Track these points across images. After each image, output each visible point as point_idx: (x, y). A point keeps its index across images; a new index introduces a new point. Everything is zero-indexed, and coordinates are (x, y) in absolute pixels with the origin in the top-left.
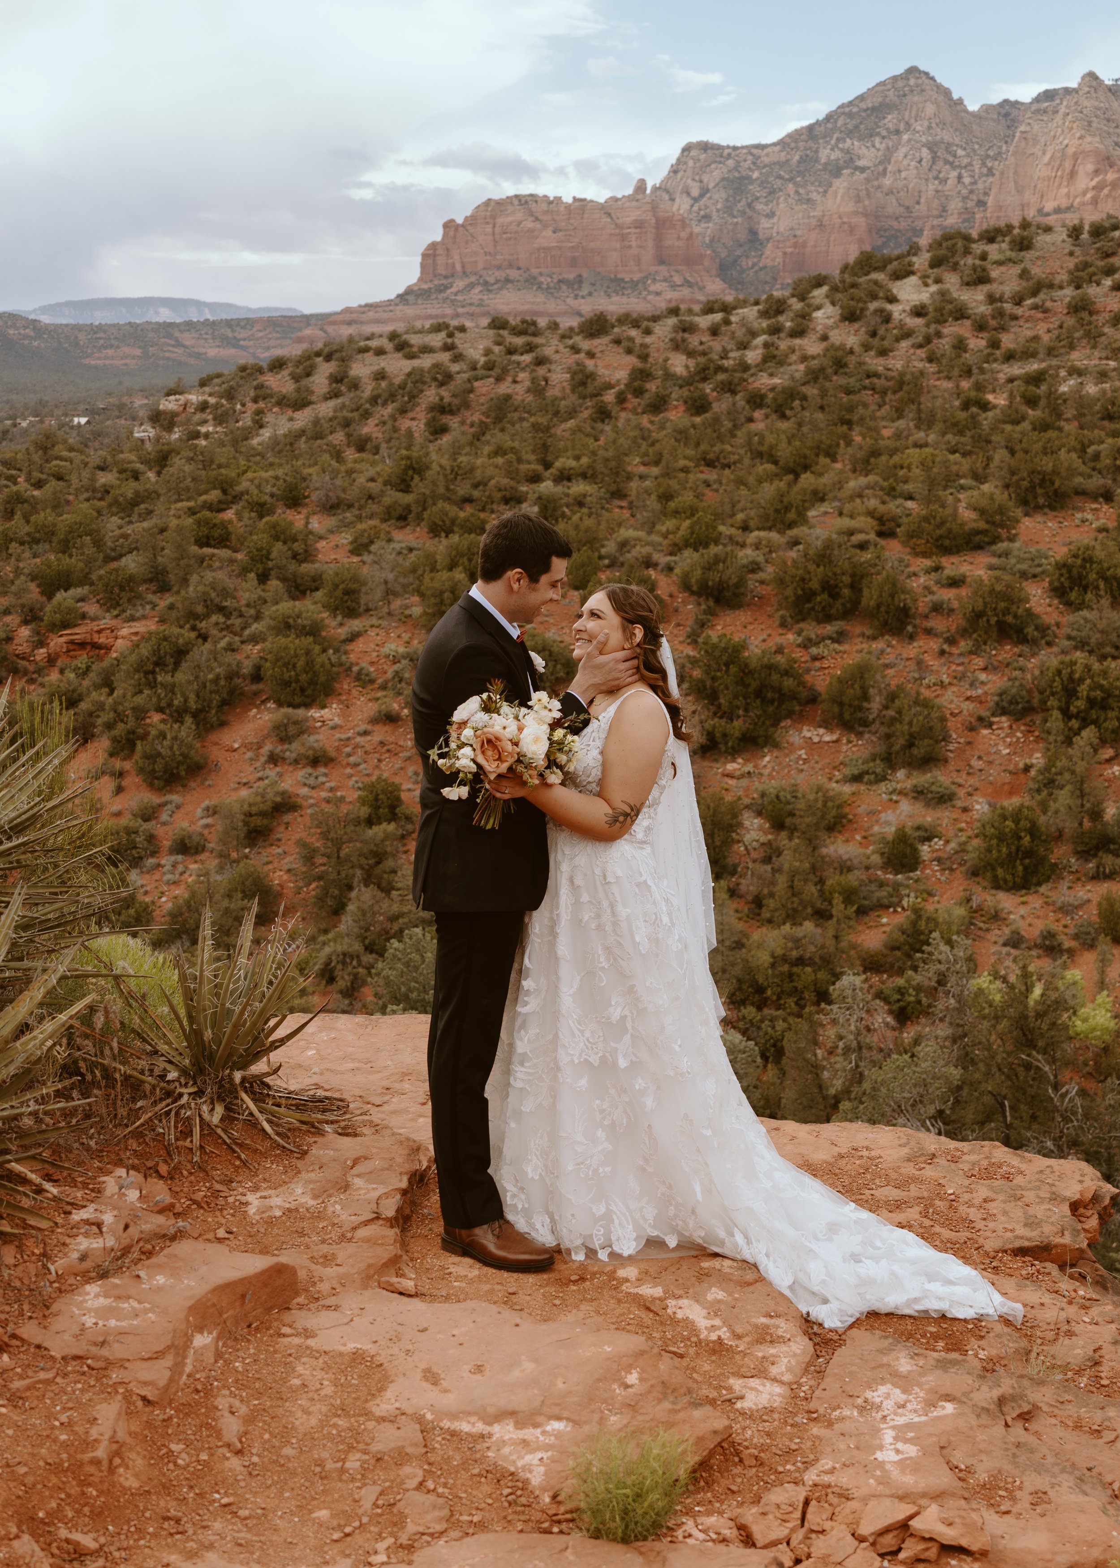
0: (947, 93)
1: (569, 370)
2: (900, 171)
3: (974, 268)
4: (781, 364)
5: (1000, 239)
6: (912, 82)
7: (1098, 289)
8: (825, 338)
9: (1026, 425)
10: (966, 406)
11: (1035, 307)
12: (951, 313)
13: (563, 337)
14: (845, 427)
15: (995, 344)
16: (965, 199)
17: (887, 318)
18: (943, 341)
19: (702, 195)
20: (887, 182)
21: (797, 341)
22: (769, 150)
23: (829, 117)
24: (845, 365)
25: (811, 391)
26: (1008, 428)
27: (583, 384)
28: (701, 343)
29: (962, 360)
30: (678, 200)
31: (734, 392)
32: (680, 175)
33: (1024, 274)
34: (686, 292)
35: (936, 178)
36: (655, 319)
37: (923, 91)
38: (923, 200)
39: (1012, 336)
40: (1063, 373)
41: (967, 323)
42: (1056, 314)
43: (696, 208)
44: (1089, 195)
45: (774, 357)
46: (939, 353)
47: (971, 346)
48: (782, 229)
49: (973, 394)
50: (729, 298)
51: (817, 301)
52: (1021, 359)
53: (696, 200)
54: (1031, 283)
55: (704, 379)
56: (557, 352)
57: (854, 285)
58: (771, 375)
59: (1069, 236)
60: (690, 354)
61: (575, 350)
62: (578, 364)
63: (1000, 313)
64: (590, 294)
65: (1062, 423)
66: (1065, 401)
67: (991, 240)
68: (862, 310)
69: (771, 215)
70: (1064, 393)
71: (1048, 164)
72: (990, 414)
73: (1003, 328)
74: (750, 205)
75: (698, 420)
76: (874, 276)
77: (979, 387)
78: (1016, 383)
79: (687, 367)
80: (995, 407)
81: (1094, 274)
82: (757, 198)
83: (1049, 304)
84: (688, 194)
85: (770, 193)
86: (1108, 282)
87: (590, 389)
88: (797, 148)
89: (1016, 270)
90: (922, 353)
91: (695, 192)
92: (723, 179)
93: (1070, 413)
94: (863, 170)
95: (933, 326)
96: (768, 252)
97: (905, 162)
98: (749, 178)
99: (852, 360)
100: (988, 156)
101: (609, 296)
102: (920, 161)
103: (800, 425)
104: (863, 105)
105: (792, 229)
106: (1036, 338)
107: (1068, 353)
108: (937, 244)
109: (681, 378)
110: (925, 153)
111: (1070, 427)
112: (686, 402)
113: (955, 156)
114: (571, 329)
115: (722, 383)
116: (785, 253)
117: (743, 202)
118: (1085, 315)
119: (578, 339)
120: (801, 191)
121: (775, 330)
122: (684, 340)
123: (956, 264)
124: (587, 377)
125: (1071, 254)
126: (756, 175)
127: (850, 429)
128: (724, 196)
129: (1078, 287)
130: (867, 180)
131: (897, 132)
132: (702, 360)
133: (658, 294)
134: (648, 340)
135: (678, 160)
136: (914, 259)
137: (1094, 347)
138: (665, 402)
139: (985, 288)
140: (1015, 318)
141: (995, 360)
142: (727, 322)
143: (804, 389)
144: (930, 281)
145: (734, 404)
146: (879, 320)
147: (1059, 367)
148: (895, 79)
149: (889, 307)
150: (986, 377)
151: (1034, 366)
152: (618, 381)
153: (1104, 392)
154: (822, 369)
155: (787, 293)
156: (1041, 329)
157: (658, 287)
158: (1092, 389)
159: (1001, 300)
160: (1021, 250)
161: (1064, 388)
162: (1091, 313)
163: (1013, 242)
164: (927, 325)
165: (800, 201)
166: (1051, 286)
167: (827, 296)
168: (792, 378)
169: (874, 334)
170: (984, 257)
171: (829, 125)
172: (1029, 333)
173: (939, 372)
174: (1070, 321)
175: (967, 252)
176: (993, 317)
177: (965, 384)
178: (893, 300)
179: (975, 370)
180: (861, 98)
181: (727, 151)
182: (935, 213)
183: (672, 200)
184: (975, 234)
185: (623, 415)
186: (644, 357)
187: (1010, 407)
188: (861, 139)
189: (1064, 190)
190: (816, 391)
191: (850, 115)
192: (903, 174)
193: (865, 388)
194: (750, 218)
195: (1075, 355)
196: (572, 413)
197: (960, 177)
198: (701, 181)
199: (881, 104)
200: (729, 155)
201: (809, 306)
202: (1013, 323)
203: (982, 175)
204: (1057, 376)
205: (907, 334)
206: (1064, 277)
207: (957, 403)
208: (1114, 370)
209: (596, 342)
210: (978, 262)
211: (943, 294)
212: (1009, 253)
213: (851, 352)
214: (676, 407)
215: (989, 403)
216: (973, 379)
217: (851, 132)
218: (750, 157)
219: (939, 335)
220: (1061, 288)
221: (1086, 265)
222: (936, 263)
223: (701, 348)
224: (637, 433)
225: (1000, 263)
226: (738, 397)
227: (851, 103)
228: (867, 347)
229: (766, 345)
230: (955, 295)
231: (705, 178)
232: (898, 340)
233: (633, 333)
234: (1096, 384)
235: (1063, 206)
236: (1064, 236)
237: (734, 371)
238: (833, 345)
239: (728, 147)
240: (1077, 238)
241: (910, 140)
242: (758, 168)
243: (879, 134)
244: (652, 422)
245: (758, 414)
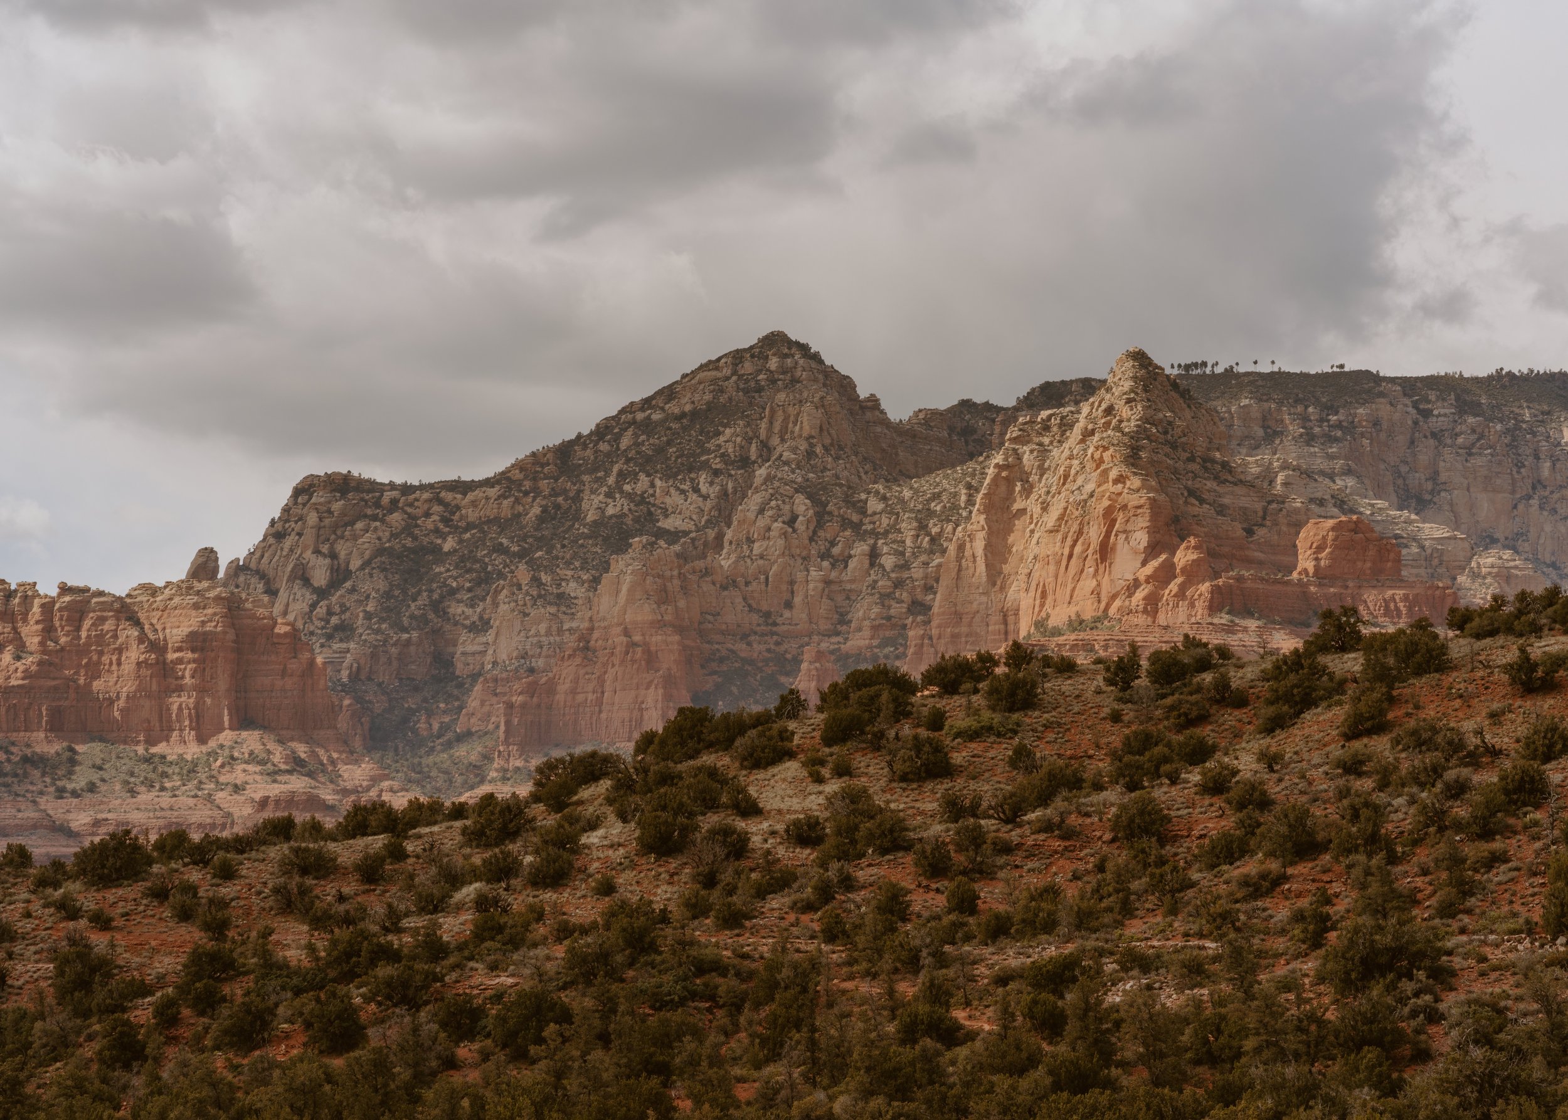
0: (845, 385)
1: (54, 954)
2: (750, 541)
3: (917, 744)
4: (515, 943)
5: (967, 686)
6: (773, 363)
7: (1174, 791)
8: (607, 888)
9: (1039, 1074)
10: (909, 1035)
11: (1047, 827)
12: (870, 839)
13: (42, 883)
14: (655, 1081)
15: (966, 904)
16: (885, 598)
17: (738, 847)
18: (857, 897)
19: (335, 583)
20: (725, 561)
21: (549, 896)
22: (477, 493)
23: (603, 430)
24: (653, 948)
25: (579, 1001)
26: (1003, 1083)
27: (83, 984)
28: (341, 898)
29: (899, 938)
30: (283, 595)
31: (414, 1006)
32: (288, 542)
33: (1022, 758)
34: (298, 784)
35: (823, 556)
36: (241, 845)
37: (795, 381)
38: (798, 600)
39: (999, 888)
40: (1110, 966)
41: (909, 859)
42: (1089, 841)
43: (321, 611)
44: (1140, 595)
45: (500, 929)
46: (849, 922)
47: (916, 908)
48: (503, 656)
49: (923, 1009)
50: (399, 802)
51: (590, 810)
52: (1020, 935)
53: (322, 593)
54: (1037, 777)
55: (349, 976)
56: (28, 915)
57: (666, 779)
58: (494, 967)
59: (1110, 682)
60: (319, 921)
61: (68, 910)
62: (72, 941)
63: (976, 839)
64: (92, 788)
65: (1114, 1072)
66: (1118, 1024)
67: (950, 688)
68: (686, 831)
69: (482, 626)
70: (1115, 1008)
71: (1054, 531)
72: (962, 1052)
73: (985, 873)
74: (437, 606)
75: (337, 1063)
76: (708, 759)
77: (938, 995)
78: (1012, 986)
79: (311, 948)
80: (971, 1036)
81: (1166, 760)
82: (453, 592)
83: (1073, 820)
84: (306, 582)
85: (479, 582)
86: (1194, 776)
87: (100, 996)
88: (536, 491)
89: (1002, 751)
90: (813, 922)
91: (320, 576)
92: (380, 552)
93: (1131, 1049)
94: (673, 536)
95: (835, 865)
96: (473, 703)
97: (761, 522)
98: (436, 550)
99: (668, 936)
100: (931, 513)
101: (133, 793)
102: (792, 521)
103: (559, 1075)
104: (673, 408)
105: (524, 656)
106: (1051, 892)
107: (1119, 924)
108: (833, 697)
109: (297, 972)
110: (802, 504)
111: (1134, 1081)
112: (308, 1025)
113: (863, 512)
114: (57, 865)
115: (389, 983)
116: (510, 706)
117: (424, 597)
118: (1149, 843)
119: (72, 887)
120: (545, 578)
121: (502, 871)
122: (303, 891)
123: (881, 735)
124: (93, 970)
125: (1116, 717)
126: (449, 545)
127: (666, 1084)
128: (382, 585)
129: (1132, 787)
130: (682, 557)
131: (745, 462)
132: (342, 934)
133: (237, 789)
134: (227, 890)
135: (286, 510)
136: (792, 725)
137: (1173, 911)
138: (265, 1025)
139: (942, 787)
140: (1006, 849)
141: (968, 938)
142: (397, 853)
143: (565, 997)
144: (826, 772)
145: (415, 1030)
146: (721, 852)
147: (1101, 953)
148: (737, 356)
149: (741, 824)
150: (951, 972)
151: (1049, 951)
152: (161, 977)
153: (1198, 1004)
154: (604, 956)
155: (524, 790)
156: (1060, 873)
157: (238, 775)
158: (1171, 999)
159: (974, 810)
160: (1011, 709)
161: (1114, 998)
162: (1162, 842)
163: (993, 692)
164: (823, 864)
165: (542, 597)
166: (1076, 783)
167: (610, 801)
168: (540, 974)
169: (709, 881)
170: (937, 721)
171: (604, 447)
172: (1035, 881)
173: (849, 963)
174: (1121, 857)
175: (901, 712)
176: (960, 849)
177: (907, 989)
178: (751, 810)
179: (926, 960)
180: (669, 393)
181: (388, 496)
182: (824, 626)
183: (272, 592)
184: (916, 676)
185: (171, 1052)
186: (218, 928)
187: (1003, 1037)
188: (670, 475)
189: (1087, 584)
190: (589, 1003)
191: (647, 427)
192: (757, 548)
193: (694, 995)
194: (436, 632)
195: (1134, 928)
196: (59, 1048)
197: (874, 555)
198: (333, 556)
199: (710, 406)
200: (394, 502)
201: (572, 820)
202: (1001, 860)
203: (918, 550)
204: (1099, 972)
205: (781, 881)
206: (1103, 765)
207: (891, 1028)
208: (1216, 959)
209: (112, 895)
210: (923, 733)
211: (855, 798)
212: (986, 715)
213: (664, 917)
214: (287, 1036)
215: (957, 1027)
216: (922, 977)
217: (648, 460)
218: (437, 508)
219: (848, 883)
220: (1098, 787)
221: (1146, 741)
222: (837, 734)
223: (342, 908)
224: (206, 1092)
225: (973, 735)
226: (423, 1015)
227: (647, 403)
228: (696, 909)
229: (482, 903)
230: (879, 801)
231: (342, 549)
232: (762, 893)
233: (194, 875)
234: (1180, 989)
235: (1088, 616)
236: (1100, 681)
237: (414, 958)
238: (624, 904)
239: (392, 486)
240: (1126, 686)
241: (769, 479)
242: (456, 530)
243: (706, 465)
244: (235, 1068)
245: (465, 1051)
